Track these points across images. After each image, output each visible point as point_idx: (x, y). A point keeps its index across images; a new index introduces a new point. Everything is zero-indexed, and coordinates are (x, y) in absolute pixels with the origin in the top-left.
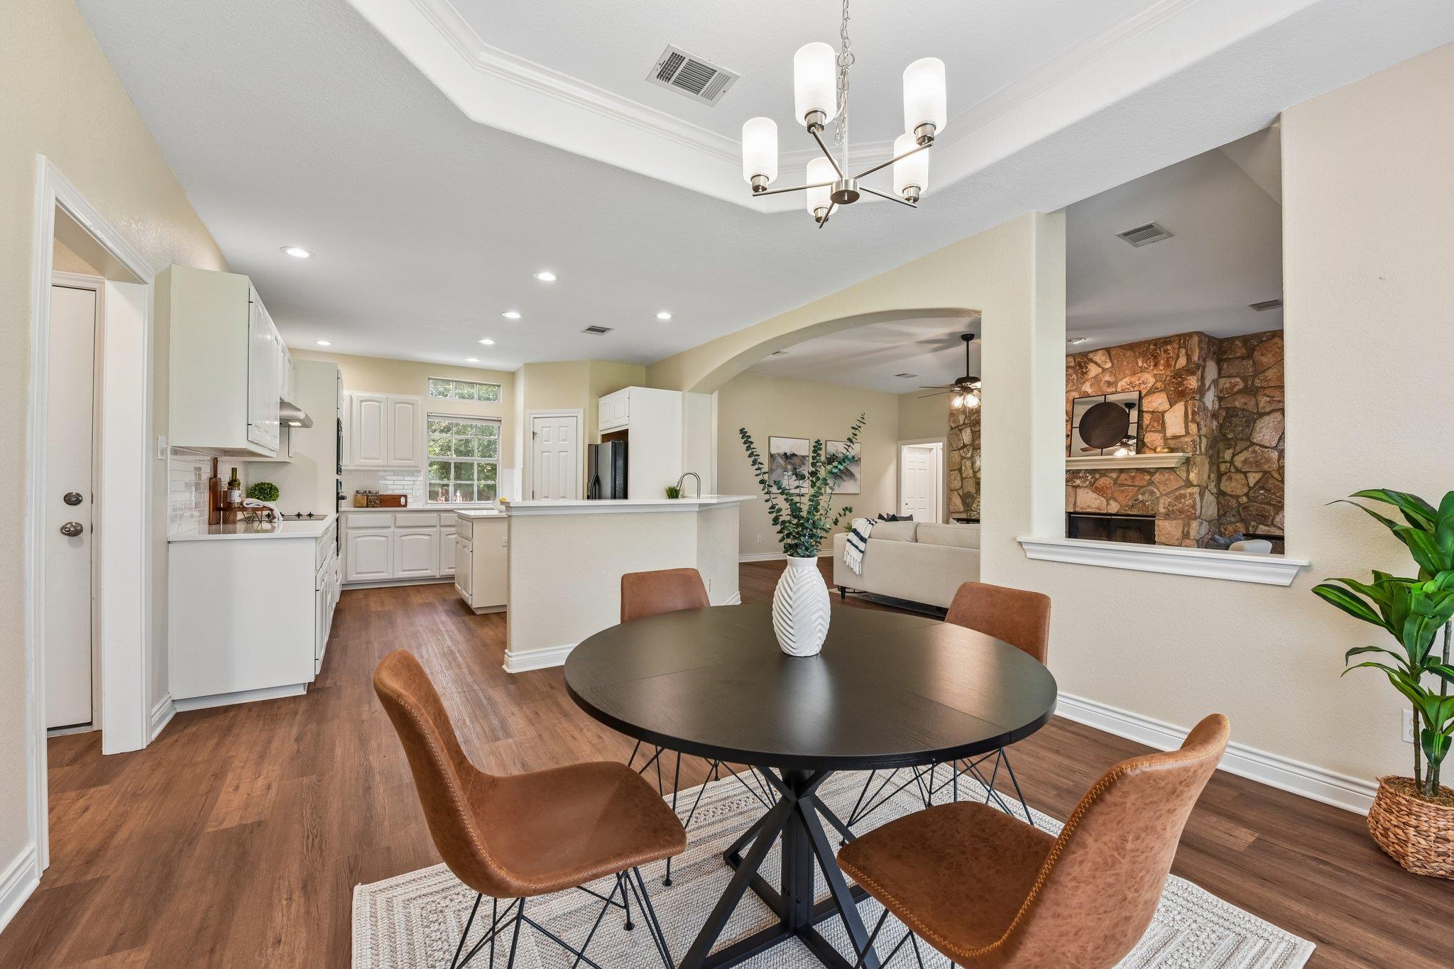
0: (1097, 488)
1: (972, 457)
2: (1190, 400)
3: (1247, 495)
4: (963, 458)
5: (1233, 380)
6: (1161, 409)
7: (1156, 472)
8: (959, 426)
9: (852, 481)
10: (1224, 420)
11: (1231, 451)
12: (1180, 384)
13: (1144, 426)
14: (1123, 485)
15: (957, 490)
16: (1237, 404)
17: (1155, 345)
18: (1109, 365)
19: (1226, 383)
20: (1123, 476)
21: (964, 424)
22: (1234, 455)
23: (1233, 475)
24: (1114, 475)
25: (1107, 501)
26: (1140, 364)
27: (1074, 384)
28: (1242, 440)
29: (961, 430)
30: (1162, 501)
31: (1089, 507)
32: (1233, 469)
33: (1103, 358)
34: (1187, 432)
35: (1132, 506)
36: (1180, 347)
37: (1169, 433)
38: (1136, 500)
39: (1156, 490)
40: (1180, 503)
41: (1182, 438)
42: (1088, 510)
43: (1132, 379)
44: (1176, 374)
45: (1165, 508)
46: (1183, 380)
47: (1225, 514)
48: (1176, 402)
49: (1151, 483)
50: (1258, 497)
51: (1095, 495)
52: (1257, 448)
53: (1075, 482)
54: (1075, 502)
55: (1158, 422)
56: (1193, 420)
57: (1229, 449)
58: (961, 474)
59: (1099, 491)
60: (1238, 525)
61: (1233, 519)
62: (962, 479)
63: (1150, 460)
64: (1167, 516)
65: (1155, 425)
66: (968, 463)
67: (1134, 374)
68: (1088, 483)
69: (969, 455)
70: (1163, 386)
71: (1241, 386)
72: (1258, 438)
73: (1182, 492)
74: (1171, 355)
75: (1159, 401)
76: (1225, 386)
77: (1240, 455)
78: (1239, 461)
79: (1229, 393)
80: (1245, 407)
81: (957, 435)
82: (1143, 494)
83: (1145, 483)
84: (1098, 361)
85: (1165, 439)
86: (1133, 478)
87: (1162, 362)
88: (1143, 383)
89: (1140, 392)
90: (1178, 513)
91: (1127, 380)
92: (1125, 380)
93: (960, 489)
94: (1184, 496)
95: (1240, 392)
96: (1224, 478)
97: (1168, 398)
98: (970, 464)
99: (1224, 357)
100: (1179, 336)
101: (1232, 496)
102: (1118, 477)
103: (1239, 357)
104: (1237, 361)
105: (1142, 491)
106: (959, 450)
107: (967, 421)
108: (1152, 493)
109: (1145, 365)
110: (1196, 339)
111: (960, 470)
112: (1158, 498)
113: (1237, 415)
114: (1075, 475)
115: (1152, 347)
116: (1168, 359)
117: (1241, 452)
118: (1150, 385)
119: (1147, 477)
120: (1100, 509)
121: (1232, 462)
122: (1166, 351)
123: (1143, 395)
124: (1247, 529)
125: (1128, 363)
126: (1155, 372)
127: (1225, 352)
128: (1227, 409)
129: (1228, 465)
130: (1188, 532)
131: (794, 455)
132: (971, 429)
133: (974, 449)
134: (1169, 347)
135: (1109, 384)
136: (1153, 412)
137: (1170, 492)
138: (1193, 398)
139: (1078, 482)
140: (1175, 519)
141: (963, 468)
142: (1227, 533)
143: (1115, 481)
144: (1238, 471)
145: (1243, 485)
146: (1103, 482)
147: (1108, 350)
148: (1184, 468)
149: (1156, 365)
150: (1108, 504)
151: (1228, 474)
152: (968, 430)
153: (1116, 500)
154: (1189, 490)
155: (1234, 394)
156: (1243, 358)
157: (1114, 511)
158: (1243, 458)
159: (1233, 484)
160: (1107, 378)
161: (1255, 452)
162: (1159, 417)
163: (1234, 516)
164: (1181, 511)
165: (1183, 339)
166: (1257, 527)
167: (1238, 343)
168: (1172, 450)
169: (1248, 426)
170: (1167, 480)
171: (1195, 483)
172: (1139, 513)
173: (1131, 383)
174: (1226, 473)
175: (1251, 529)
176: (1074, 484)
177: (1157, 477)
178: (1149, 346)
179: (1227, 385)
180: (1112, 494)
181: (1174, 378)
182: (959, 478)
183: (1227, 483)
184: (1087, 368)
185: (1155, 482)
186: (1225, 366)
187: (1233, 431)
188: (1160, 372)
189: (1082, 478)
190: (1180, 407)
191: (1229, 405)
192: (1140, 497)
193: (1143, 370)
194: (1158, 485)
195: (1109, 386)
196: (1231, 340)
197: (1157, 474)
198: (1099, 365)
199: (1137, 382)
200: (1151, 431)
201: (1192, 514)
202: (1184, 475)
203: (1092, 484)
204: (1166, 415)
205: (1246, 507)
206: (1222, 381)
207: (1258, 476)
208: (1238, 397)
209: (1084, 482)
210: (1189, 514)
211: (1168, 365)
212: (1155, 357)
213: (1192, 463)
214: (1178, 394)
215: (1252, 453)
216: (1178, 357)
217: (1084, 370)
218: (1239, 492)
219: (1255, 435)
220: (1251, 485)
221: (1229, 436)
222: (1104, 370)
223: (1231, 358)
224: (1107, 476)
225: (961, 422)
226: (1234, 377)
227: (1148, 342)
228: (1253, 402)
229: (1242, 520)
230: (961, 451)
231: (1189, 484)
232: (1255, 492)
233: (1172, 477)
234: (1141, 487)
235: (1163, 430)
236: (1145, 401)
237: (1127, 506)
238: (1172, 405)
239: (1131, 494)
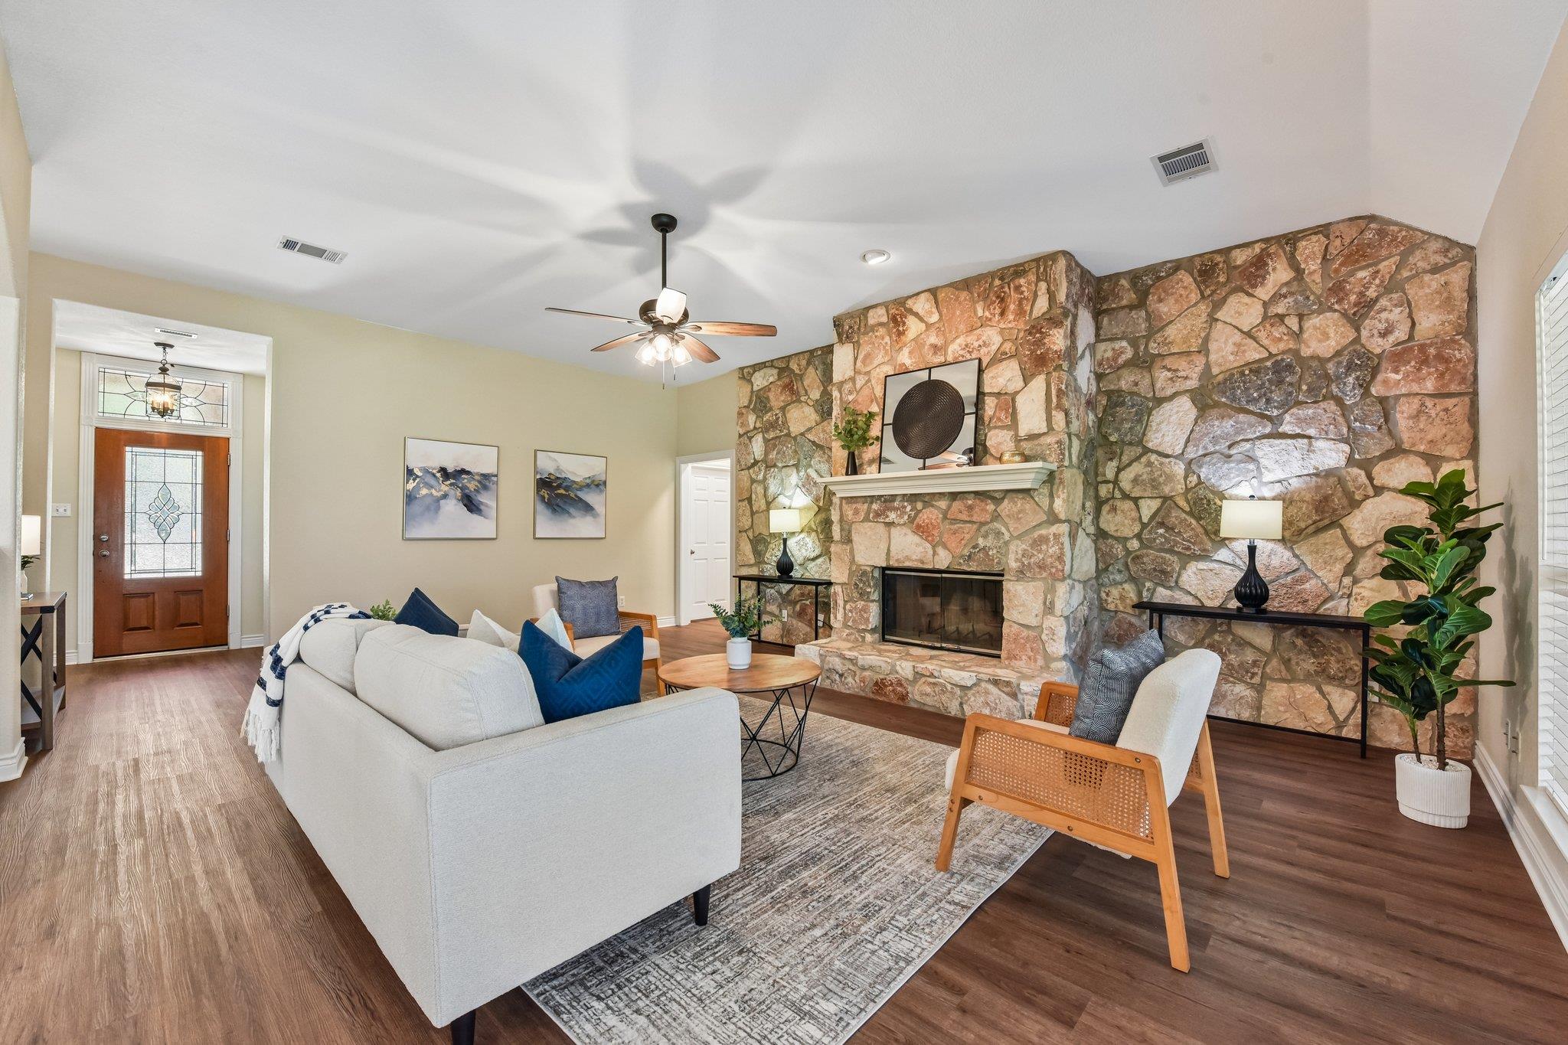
0: (919, 527)
1: (765, 479)
2: (1054, 370)
3: (1138, 536)
4: (753, 481)
5: (1118, 345)
6: (1011, 389)
7: (1003, 499)
8: (749, 432)
9: (589, 519)
10: (1104, 411)
11: (1114, 464)
12: (1039, 343)
13: (986, 419)
14: (955, 521)
15: (746, 531)
16: (1124, 385)
17: (1002, 279)
18: (935, 318)
19: (1105, 350)
20: (956, 505)
21: (755, 428)
22: (1119, 470)
23: (1118, 503)
24: (943, 504)
25: (934, 547)
26: (980, 313)
27: (887, 351)
28: (1131, 444)
29: (750, 438)
30: (1012, 547)
31: (907, 558)
32: (1118, 494)
33: (927, 306)
34: (1050, 428)
35: (969, 556)
36: (1038, 280)
37: (1024, 430)
38: (974, 547)
39: (1003, 530)
40: (1040, 551)
41: (1042, 439)
42: (907, 564)
43: (969, 339)
44: (1033, 327)
45: (1017, 560)
46: (1044, 335)
47: (1106, 569)
48: (1033, 376)
49: (996, 517)
50: (1155, 539)
51: (916, 539)
52: (1153, 457)
53: (887, 517)
54: (889, 550)
55: (1007, 411)
56: (1059, 406)
57: (1111, 459)
58: (751, 507)
59: (922, 530)
60: (1126, 586)
61: (1118, 578)
62: (753, 514)
63: (992, 477)
64: (1021, 574)
65: (1003, 416)
66: (760, 489)
67: (972, 330)
68: (906, 517)
69: (761, 477)
70: (1014, 348)
71: (1129, 354)
72: (1155, 441)
73: (1043, 532)
74: (1026, 294)
75: (1008, 374)
76: (1106, 356)
77: (1128, 470)
78: (1126, 477)
79: (1111, 367)
80: (1135, 389)
81: (746, 446)
82: (985, 537)
83: (988, 518)
84: (921, 313)
85: (1018, 440)
86: (970, 508)
87: (1012, 307)
88: (985, 344)
89: (980, 360)
90: (1037, 570)
91: (961, 341)
92: (958, 341)
93: (749, 529)
94: (1044, 540)
95: (1128, 364)
96: (1105, 508)
97: (1021, 368)
98: (763, 492)
99: (1105, 307)
100: (1037, 260)
101: (1116, 539)
102: (949, 507)
103: (1123, 308)
104: (1122, 314)
105: (984, 529)
106: (749, 468)
107: (758, 425)
108: (999, 534)
109: (987, 314)
110: (1062, 263)
111: (749, 500)
112: (1006, 543)
113: (1123, 404)
114: (888, 504)
115: (997, 282)
116: (1020, 301)
117: (1129, 465)
118: (994, 348)
119: (991, 507)
120: (923, 563)
121: (1116, 482)
122: (1018, 288)
123: (984, 365)
124: (1140, 594)
125: (962, 313)
126: (1002, 326)
127: (1105, 299)
128: (1109, 394)
129: (1111, 486)
130: (1052, 603)
131: (463, 471)
132: (764, 437)
133: (767, 467)
134: (1022, 281)
135: (936, 348)
136: (999, 394)
137: (1025, 533)
138: (1059, 367)
139: (892, 516)
140: (1033, 579)
141: (754, 496)
142: (1110, 600)
143: (945, 514)
144: (1126, 496)
145: (1133, 520)
146: (929, 515)
147: (933, 292)
148: (1045, 491)
149: (1002, 314)
150: (935, 553)
151: (1111, 502)
152: (759, 439)
153: (945, 547)
154: (1054, 529)
155: (1118, 369)
156: (1131, 307)
157: (943, 567)
158: (1132, 476)
159: (1119, 518)
160: (933, 339)
161: (1149, 464)
162: (1009, 402)
163: (1120, 571)
164: (1042, 567)
165: (1042, 264)
166: (1155, 590)
167: (1124, 282)
168: (1027, 459)
169: (1140, 421)
170: (1020, 512)
171: (1062, 516)
172: (979, 570)
173: (967, 346)
174: (1108, 500)
175: (1145, 594)
176: (887, 520)
177: (1006, 506)
178: (993, 280)
179: (1109, 354)
180: (941, 537)
181: (1030, 334)
182: (748, 513)
183: (1109, 517)
184: (904, 323)
185: (1002, 514)
186: (1106, 321)
187: (1118, 430)
188: (1010, 325)
189: (898, 509)
190: (1039, 383)
191: (1112, 387)
192: (981, 541)
193: (984, 323)
194: (1006, 520)
195: (935, 353)
196: (1114, 278)
197: (1006, 501)
198: (921, 319)
199: (976, 344)
200: (996, 427)
201: (1057, 570)
202: (1045, 502)
203: (912, 520)
204: (1019, 399)
205: (1137, 557)
206: (1102, 346)
207: (1155, 504)
208: (1125, 372)
209: (901, 516)
210: (1054, 570)
211: (1020, 312)
212: (1002, 300)
213: (1057, 481)
214: (1038, 362)
215: (1146, 466)
216: (1036, 296)
217: (901, 329)
218: (1127, 532)
219: (1150, 435)
220: (1145, 520)
221: (1112, 439)
222: (929, 326)
223: (1113, 309)
224: (933, 506)
225: (752, 427)
226: (1118, 339)
227: (992, 275)
228: (1147, 381)
229: (1133, 579)
230: (751, 471)
231: (1053, 519)
232: (1150, 532)
233: (1027, 506)
234: (982, 524)
235: (1014, 424)
236: (987, 376)
237: (962, 556)
238: (1026, 381)
239: (967, 536)
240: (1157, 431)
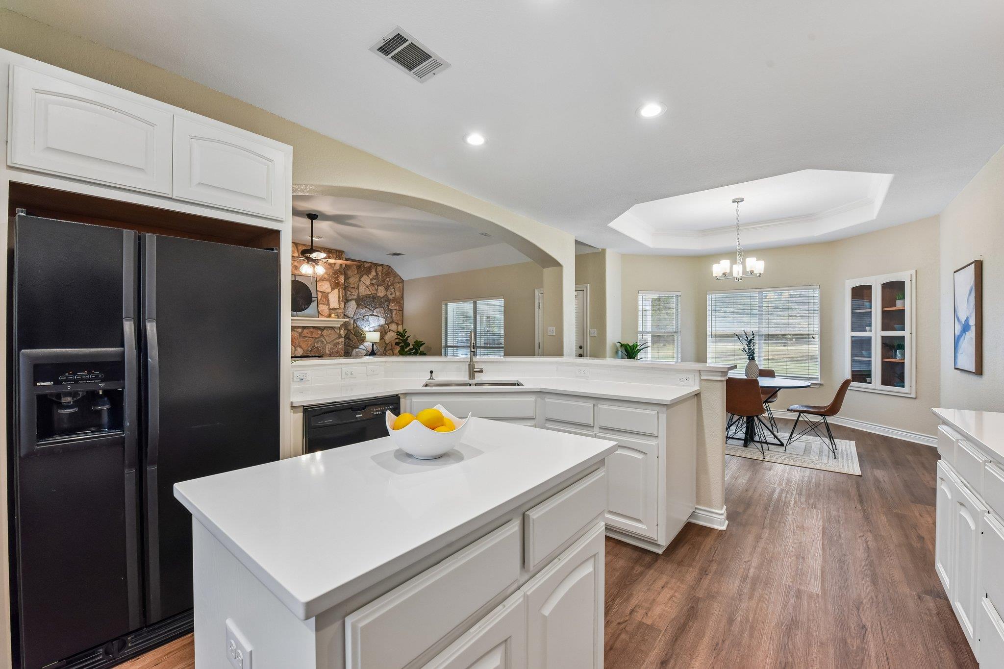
2: (341, 289)
6: (327, 291)
7: (324, 329)
12: (337, 279)
13: (320, 300)
14: (305, 337)
20: (305, 331)
24: (300, 330)
25: (296, 347)
30: (327, 347)
34: (340, 307)
35: (311, 350)
37: (331, 307)
38: (313, 347)
39: (324, 340)
40: (336, 347)
41: (337, 311)
44: (335, 273)
45: (328, 351)
46: (339, 276)
49: (322, 335)
55: (326, 299)
56: (342, 301)
63: (321, 321)
65: (324, 300)
70: (328, 278)
73: (337, 341)
75: (326, 286)
82: (317, 343)
83: (319, 336)
85: (329, 309)
89: (316, 278)
94: (338, 343)
97: (330, 285)
100: (337, 252)
102: (302, 332)
105: (317, 340)
108: (322, 342)
112: (325, 345)
118: (322, 276)
119: (320, 332)
123: (317, 280)
134: (331, 256)
136: (322, 292)
137: (331, 342)
138: (343, 288)
143: (300, 335)
147: (296, 245)
148: (340, 328)
150: (295, 350)
153: (301, 347)
154: (340, 340)
157: (299, 355)
160: (295, 263)
162: (326, 295)
165: (339, 254)
170: (330, 334)
171: (342, 336)
172: (314, 355)
177: (325, 332)
180: (299, 343)
181: (334, 275)
185: (324, 335)
190: (336, 291)
192: (316, 344)
194: (325, 337)
197: (325, 330)
200: (322, 304)
202: (338, 331)
204: (329, 295)
214: (336, 284)
224: (295, 331)
231: (339, 337)
233: (332, 332)
234: (316, 338)
235: (328, 304)
236: (319, 285)
237: (308, 350)
238: (333, 289)
239: (310, 343)
240: (347, 310)
